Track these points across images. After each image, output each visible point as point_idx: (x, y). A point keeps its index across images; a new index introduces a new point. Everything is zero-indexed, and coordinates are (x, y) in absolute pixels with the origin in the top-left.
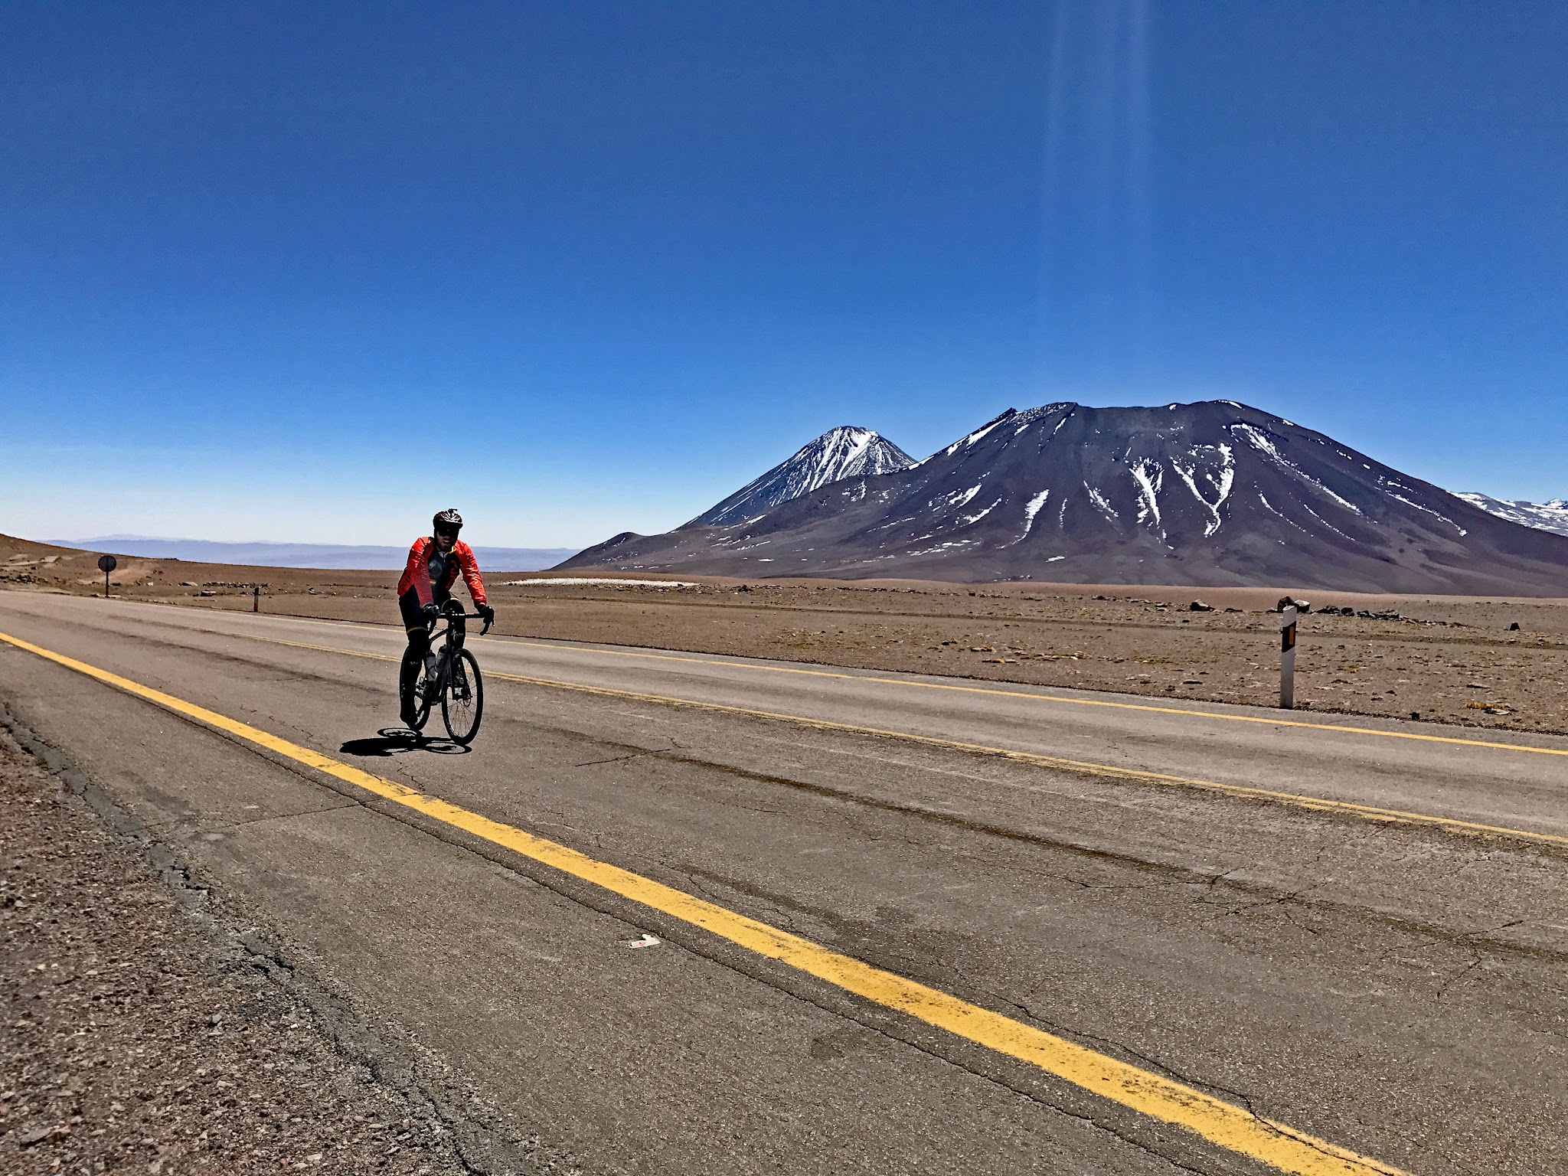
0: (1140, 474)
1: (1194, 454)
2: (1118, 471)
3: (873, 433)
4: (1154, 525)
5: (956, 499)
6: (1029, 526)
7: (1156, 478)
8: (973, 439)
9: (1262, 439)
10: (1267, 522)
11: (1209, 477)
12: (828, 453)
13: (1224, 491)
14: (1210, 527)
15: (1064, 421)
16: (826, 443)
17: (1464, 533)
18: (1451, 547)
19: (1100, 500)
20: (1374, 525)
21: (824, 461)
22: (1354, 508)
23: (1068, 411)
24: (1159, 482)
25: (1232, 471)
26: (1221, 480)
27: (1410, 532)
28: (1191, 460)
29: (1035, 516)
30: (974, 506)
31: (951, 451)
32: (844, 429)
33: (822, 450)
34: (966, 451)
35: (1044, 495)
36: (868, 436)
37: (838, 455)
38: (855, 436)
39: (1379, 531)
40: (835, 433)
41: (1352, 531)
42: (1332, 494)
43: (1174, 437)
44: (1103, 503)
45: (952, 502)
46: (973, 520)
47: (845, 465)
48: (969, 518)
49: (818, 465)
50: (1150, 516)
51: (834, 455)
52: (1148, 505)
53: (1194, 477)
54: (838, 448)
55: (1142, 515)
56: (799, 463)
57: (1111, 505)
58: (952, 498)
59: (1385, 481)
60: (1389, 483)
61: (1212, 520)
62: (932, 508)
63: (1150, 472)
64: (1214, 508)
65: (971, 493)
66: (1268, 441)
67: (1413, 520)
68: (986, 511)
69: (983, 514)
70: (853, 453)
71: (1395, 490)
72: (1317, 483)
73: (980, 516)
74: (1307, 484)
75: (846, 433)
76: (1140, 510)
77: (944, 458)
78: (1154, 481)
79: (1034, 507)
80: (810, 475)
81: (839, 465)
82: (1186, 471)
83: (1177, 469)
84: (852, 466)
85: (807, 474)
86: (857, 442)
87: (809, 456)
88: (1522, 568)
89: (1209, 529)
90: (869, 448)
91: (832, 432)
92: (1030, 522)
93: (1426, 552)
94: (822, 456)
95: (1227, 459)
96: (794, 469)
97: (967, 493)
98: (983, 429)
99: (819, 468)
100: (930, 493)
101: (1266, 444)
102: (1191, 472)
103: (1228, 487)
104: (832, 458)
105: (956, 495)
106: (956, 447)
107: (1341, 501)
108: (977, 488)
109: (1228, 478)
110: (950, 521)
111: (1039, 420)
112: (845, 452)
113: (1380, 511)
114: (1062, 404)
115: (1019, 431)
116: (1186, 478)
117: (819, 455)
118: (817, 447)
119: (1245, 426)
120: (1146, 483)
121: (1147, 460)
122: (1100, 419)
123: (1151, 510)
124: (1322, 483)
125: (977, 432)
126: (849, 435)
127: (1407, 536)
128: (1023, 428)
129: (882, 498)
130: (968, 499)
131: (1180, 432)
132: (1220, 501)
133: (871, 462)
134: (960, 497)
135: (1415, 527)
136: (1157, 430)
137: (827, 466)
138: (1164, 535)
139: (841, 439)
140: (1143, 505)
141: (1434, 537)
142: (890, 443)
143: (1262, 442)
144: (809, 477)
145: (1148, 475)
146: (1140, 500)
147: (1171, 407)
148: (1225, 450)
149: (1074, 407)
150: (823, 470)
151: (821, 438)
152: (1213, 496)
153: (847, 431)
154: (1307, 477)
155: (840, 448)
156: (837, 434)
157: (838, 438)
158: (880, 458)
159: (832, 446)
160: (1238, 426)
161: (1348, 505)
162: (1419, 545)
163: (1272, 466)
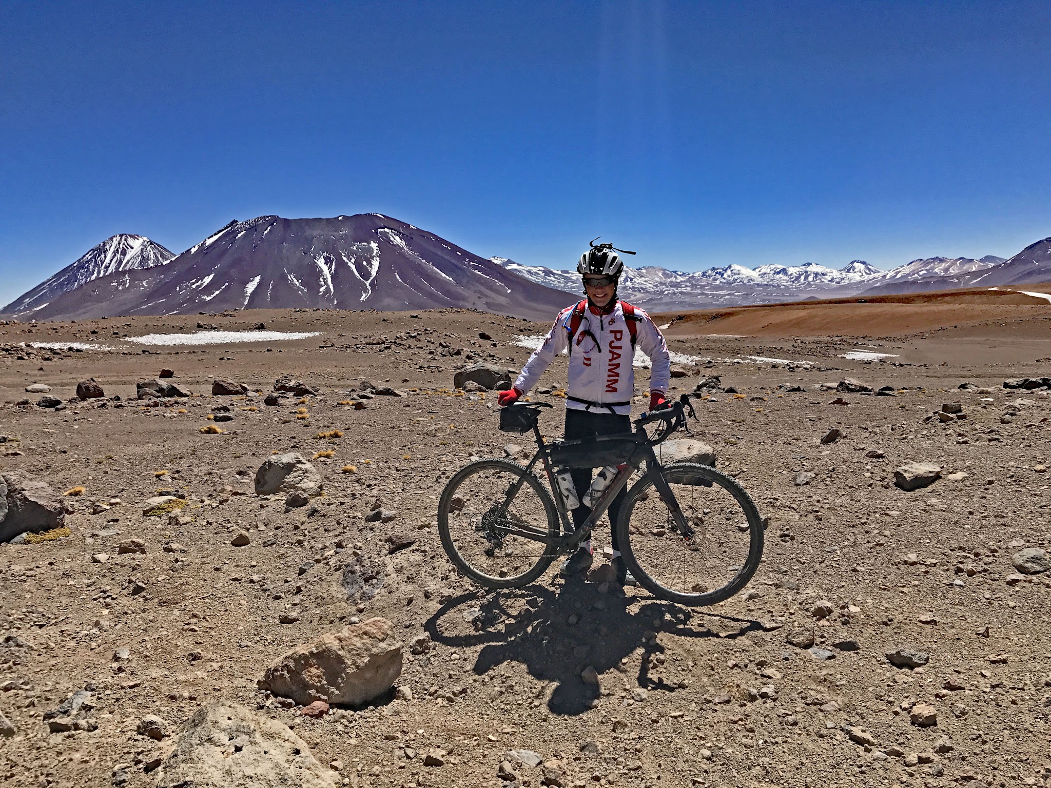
0: (321, 263)
1: (355, 248)
2: (307, 261)
3: (145, 239)
4: (330, 296)
5: (196, 284)
6: (247, 301)
7: (331, 265)
8: (209, 242)
9: (397, 238)
10: (398, 290)
11: (365, 263)
12: (110, 254)
13: (374, 271)
14: (364, 295)
15: (269, 228)
16: (108, 247)
17: (509, 291)
18: (502, 300)
19: (295, 280)
20: (460, 289)
21: (107, 260)
22: (451, 279)
23: (272, 221)
24: (333, 267)
25: (378, 259)
26: (372, 265)
27: (480, 292)
28: (353, 253)
29: (251, 294)
30: (208, 289)
31: (193, 250)
32: (121, 236)
33: (105, 252)
34: (204, 251)
35: (257, 279)
36: (141, 240)
37: (118, 256)
38: (131, 241)
39: (464, 293)
40: (114, 239)
41: (447, 293)
42: (439, 271)
43: (342, 238)
44: (297, 283)
45: (194, 286)
46: (208, 299)
47: (124, 262)
48: (205, 297)
49: (102, 263)
50: (328, 289)
51: (115, 255)
52: (326, 283)
53: (355, 263)
54: (117, 250)
55: (322, 289)
56: (87, 262)
57: (302, 284)
58: (193, 284)
59: (469, 262)
60: (472, 263)
61: (366, 290)
62: (180, 291)
63: (328, 261)
64: (368, 283)
65: (207, 280)
66: (401, 239)
67: (482, 284)
68: (218, 292)
69: (215, 294)
70: (130, 254)
71: (475, 268)
72: (430, 265)
73: (213, 296)
74: (423, 265)
75: (123, 239)
76: (321, 286)
77: (188, 256)
78: (330, 267)
79: (251, 288)
80: (96, 271)
81: (120, 262)
82: (350, 260)
83: (344, 258)
84: (130, 263)
85: (93, 271)
86: (133, 246)
87: (94, 257)
88: (536, 310)
89: (364, 297)
90: (142, 250)
91: (112, 239)
92: (248, 298)
93: (487, 303)
94: (105, 257)
95: (375, 251)
96: (83, 267)
97: (204, 280)
98: (215, 234)
99: (104, 265)
100: (178, 280)
101: (399, 241)
102: (353, 260)
103: (376, 269)
104: (113, 257)
105: (197, 282)
106: (197, 248)
107: (444, 275)
108: (211, 277)
109: (376, 263)
110: (192, 300)
111: (253, 228)
112: (124, 253)
113: (465, 280)
114: (268, 217)
115: (239, 235)
116: (350, 264)
117: (103, 256)
118: (101, 250)
119: (386, 230)
120: (325, 268)
121: (325, 254)
122: (294, 226)
123: (328, 286)
124: (433, 265)
125: (212, 236)
126: (126, 240)
127: (479, 295)
128: (242, 233)
129: (143, 286)
130: (205, 284)
131: (346, 235)
132: (372, 278)
133: (144, 259)
134: (199, 283)
135: (483, 289)
136: (330, 233)
137: (110, 264)
138: (336, 302)
139: (119, 243)
140: (323, 283)
141: (493, 295)
142: (159, 246)
143: (397, 240)
144: (95, 273)
145: (326, 263)
146: (321, 280)
147: (340, 218)
148: (374, 245)
149: (276, 219)
150: (107, 267)
151: (104, 243)
152: (366, 275)
153: (124, 238)
154: (424, 261)
155: (120, 250)
156: (116, 241)
157: (117, 242)
158: (152, 256)
159: (112, 249)
160: (382, 230)
161: (447, 277)
162: (484, 300)
163: (402, 255)
